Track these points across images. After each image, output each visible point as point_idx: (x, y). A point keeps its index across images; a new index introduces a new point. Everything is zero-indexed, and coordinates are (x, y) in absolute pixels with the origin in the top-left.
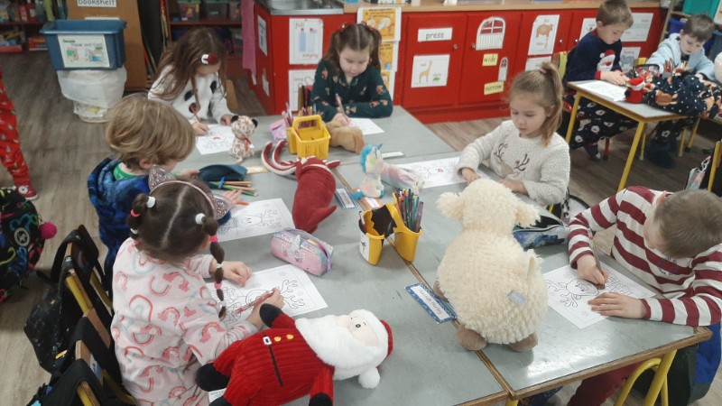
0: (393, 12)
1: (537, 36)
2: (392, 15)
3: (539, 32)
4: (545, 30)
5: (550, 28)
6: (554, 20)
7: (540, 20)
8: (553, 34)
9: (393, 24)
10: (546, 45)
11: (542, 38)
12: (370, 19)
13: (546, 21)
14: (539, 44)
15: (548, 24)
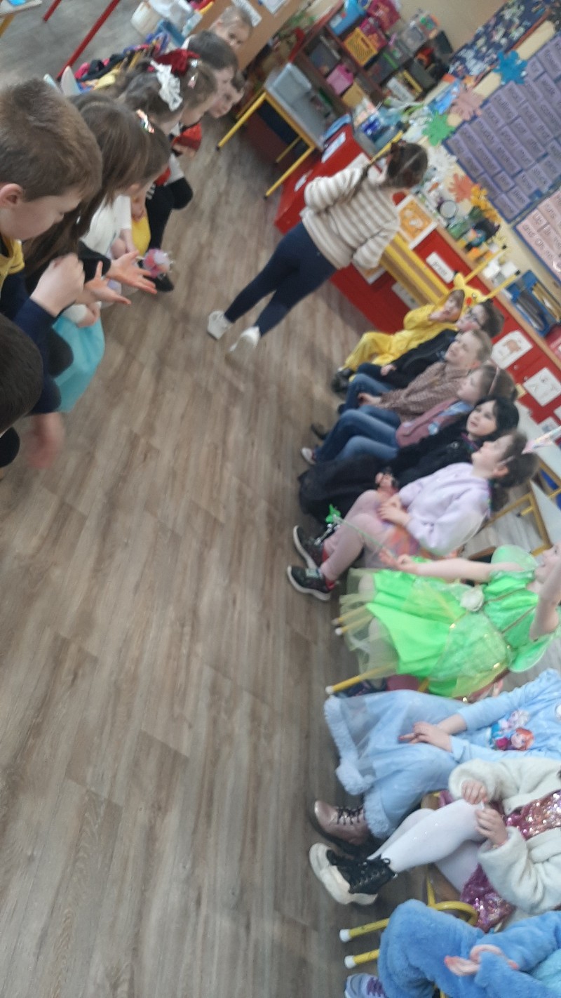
0: (429, 222)
1: (504, 345)
2: (427, 223)
3: (508, 343)
4: (514, 347)
5: (517, 349)
6: (526, 346)
7: (516, 336)
8: (517, 355)
9: (421, 230)
10: (504, 359)
11: (506, 350)
12: (411, 209)
13: (520, 341)
14: (500, 352)
15: (519, 344)
